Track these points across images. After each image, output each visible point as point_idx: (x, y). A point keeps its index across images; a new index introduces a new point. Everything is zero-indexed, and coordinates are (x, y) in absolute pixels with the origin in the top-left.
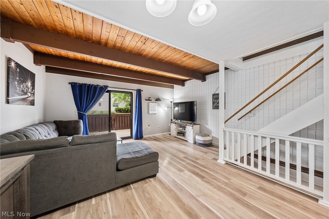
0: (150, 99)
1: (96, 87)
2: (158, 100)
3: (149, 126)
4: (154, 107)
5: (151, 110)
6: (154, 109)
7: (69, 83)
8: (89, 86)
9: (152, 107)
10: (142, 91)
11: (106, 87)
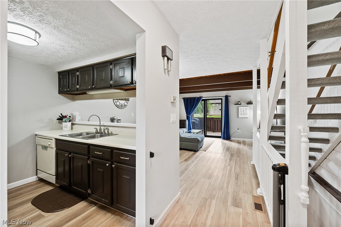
0: (239, 103)
1: (195, 98)
2: (250, 103)
3: (238, 129)
4: (245, 110)
5: (241, 114)
6: (245, 113)
7: (182, 98)
8: (191, 98)
9: (243, 110)
10: (230, 96)
11: (201, 97)
